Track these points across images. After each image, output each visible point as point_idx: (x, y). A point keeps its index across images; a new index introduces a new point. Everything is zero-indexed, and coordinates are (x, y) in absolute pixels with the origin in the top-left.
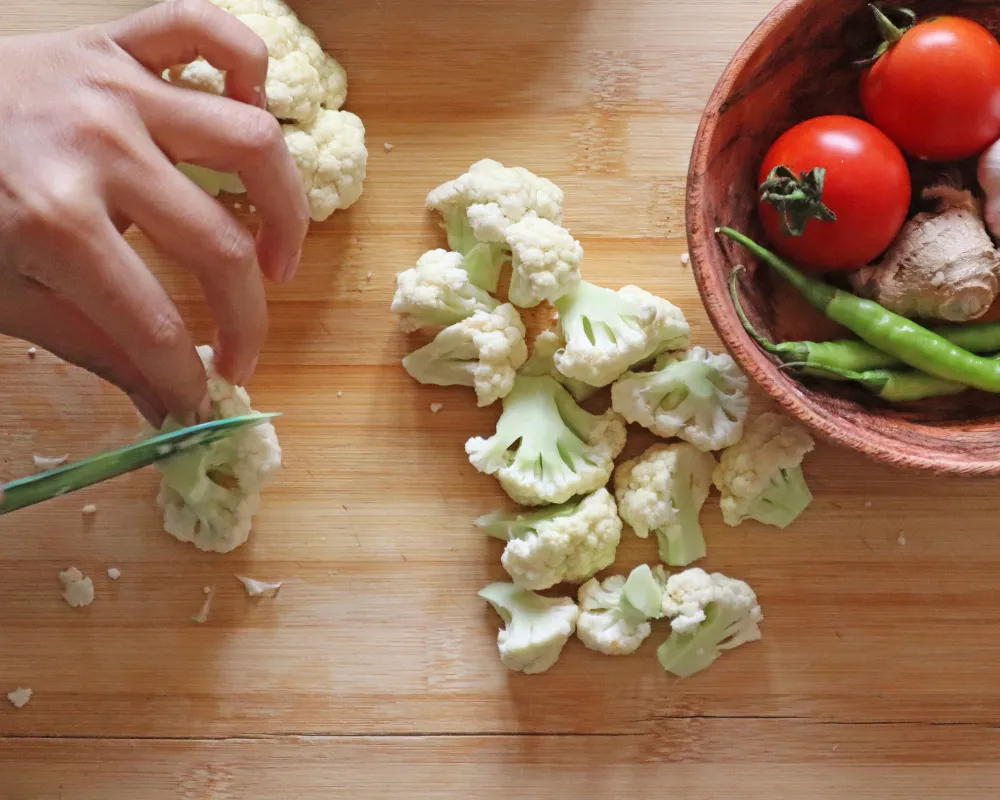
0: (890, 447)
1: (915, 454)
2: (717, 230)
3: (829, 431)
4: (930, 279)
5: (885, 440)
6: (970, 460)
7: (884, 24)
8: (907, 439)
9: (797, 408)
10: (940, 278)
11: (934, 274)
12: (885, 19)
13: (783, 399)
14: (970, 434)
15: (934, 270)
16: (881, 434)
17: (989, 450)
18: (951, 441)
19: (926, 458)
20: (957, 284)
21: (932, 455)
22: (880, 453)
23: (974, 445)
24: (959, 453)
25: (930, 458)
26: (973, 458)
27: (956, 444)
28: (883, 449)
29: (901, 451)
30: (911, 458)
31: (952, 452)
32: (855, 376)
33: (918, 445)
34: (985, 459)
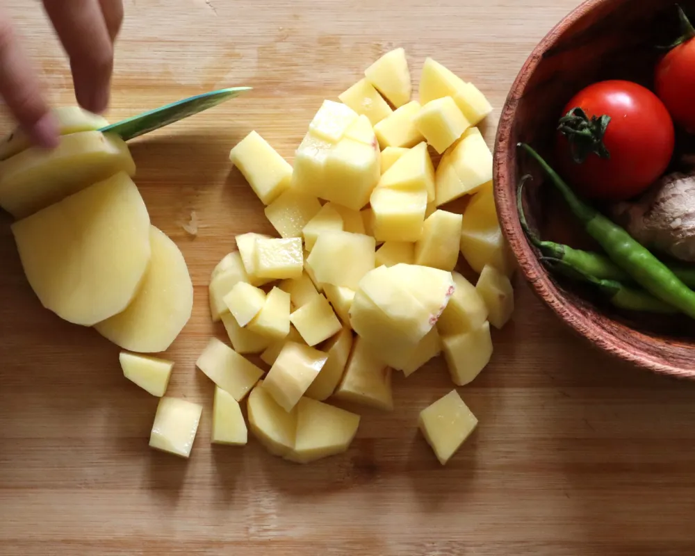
0: (606, 339)
1: (624, 348)
2: (519, 144)
3: (564, 314)
4: (670, 222)
5: (605, 333)
6: (663, 364)
7: (684, 21)
8: (622, 337)
9: (544, 291)
10: (678, 222)
11: (674, 219)
12: (685, 18)
13: (536, 281)
14: (671, 346)
15: (675, 216)
16: (603, 328)
17: (681, 361)
18: (654, 347)
19: (631, 353)
20: (689, 231)
21: (637, 352)
22: (598, 340)
23: (671, 354)
24: (658, 357)
25: (635, 354)
26: (667, 363)
27: (659, 350)
28: (601, 338)
29: (614, 343)
30: (621, 351)
31: (652, 355)
32: (595, 280)
33: (629, 344)
34: (676, 366)
